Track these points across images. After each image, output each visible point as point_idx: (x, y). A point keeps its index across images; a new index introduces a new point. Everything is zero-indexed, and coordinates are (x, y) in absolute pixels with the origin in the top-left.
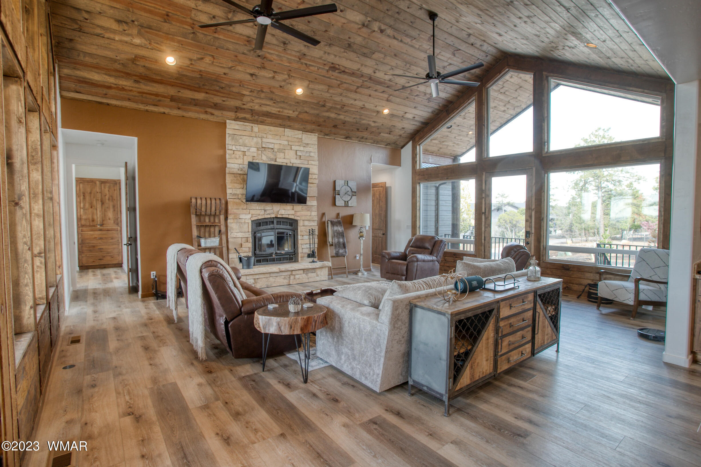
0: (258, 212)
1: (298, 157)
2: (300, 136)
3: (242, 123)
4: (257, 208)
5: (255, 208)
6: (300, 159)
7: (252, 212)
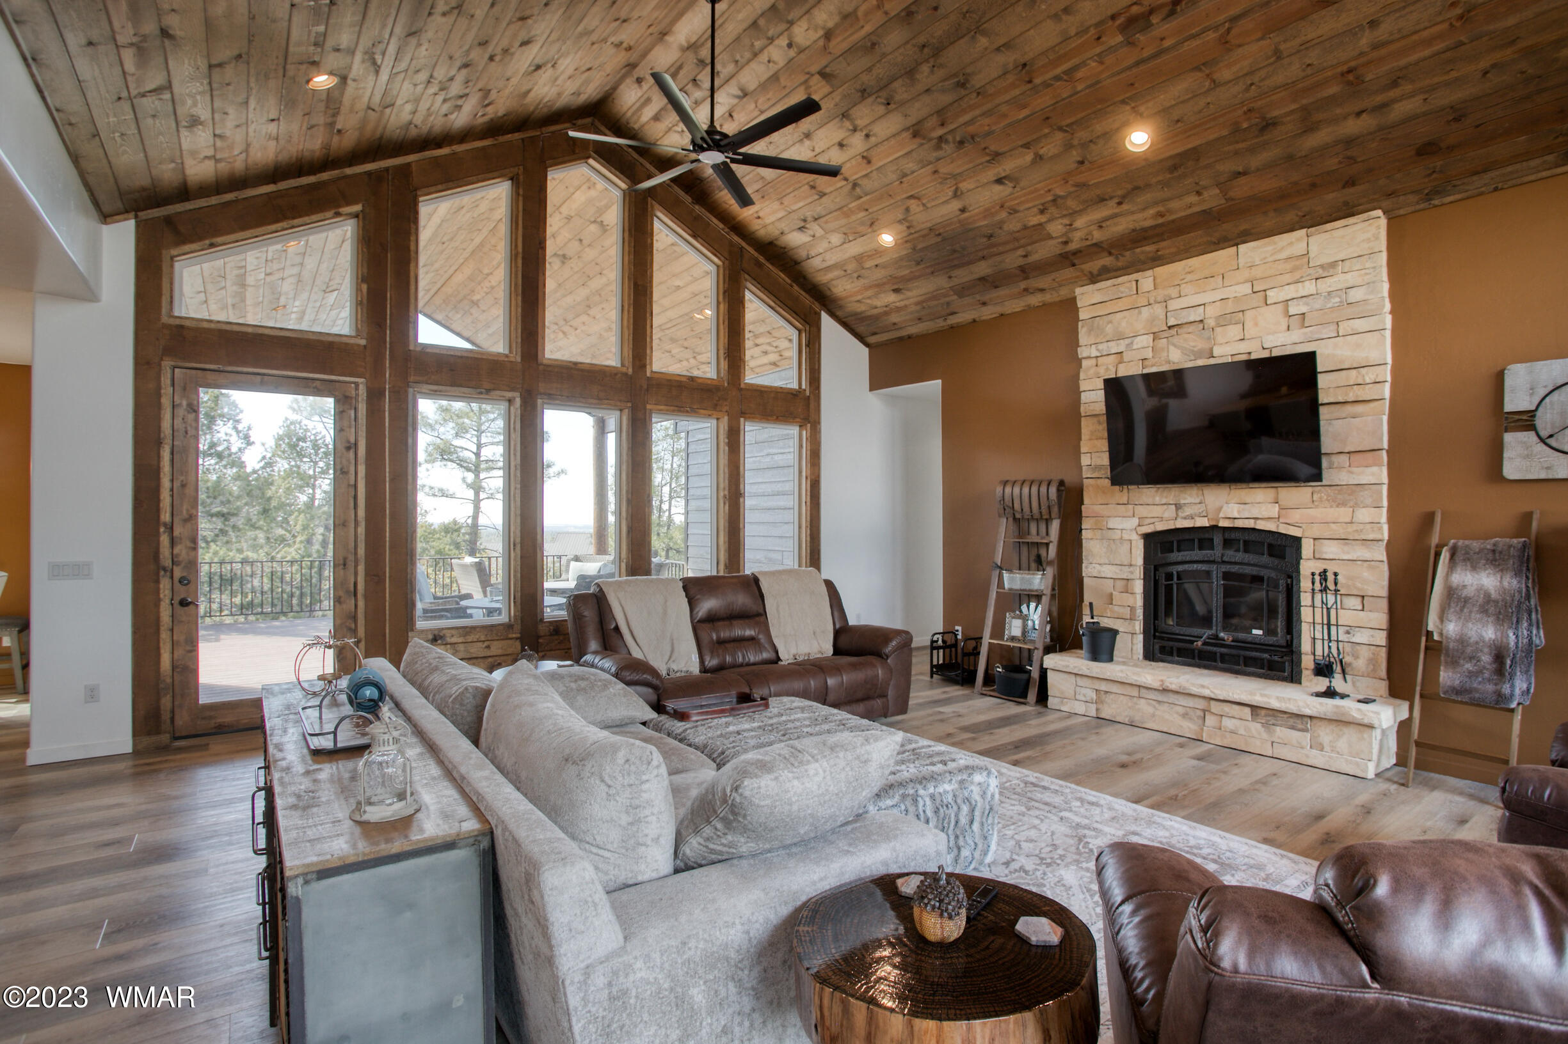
0: (1157, 511)
1: (1295, 321)
2: (1300, 248)
3: (1109, 283)
4: (1157, 500)
5: (1150, 501)
6: (1303, 326)
7: (1142, 511)
